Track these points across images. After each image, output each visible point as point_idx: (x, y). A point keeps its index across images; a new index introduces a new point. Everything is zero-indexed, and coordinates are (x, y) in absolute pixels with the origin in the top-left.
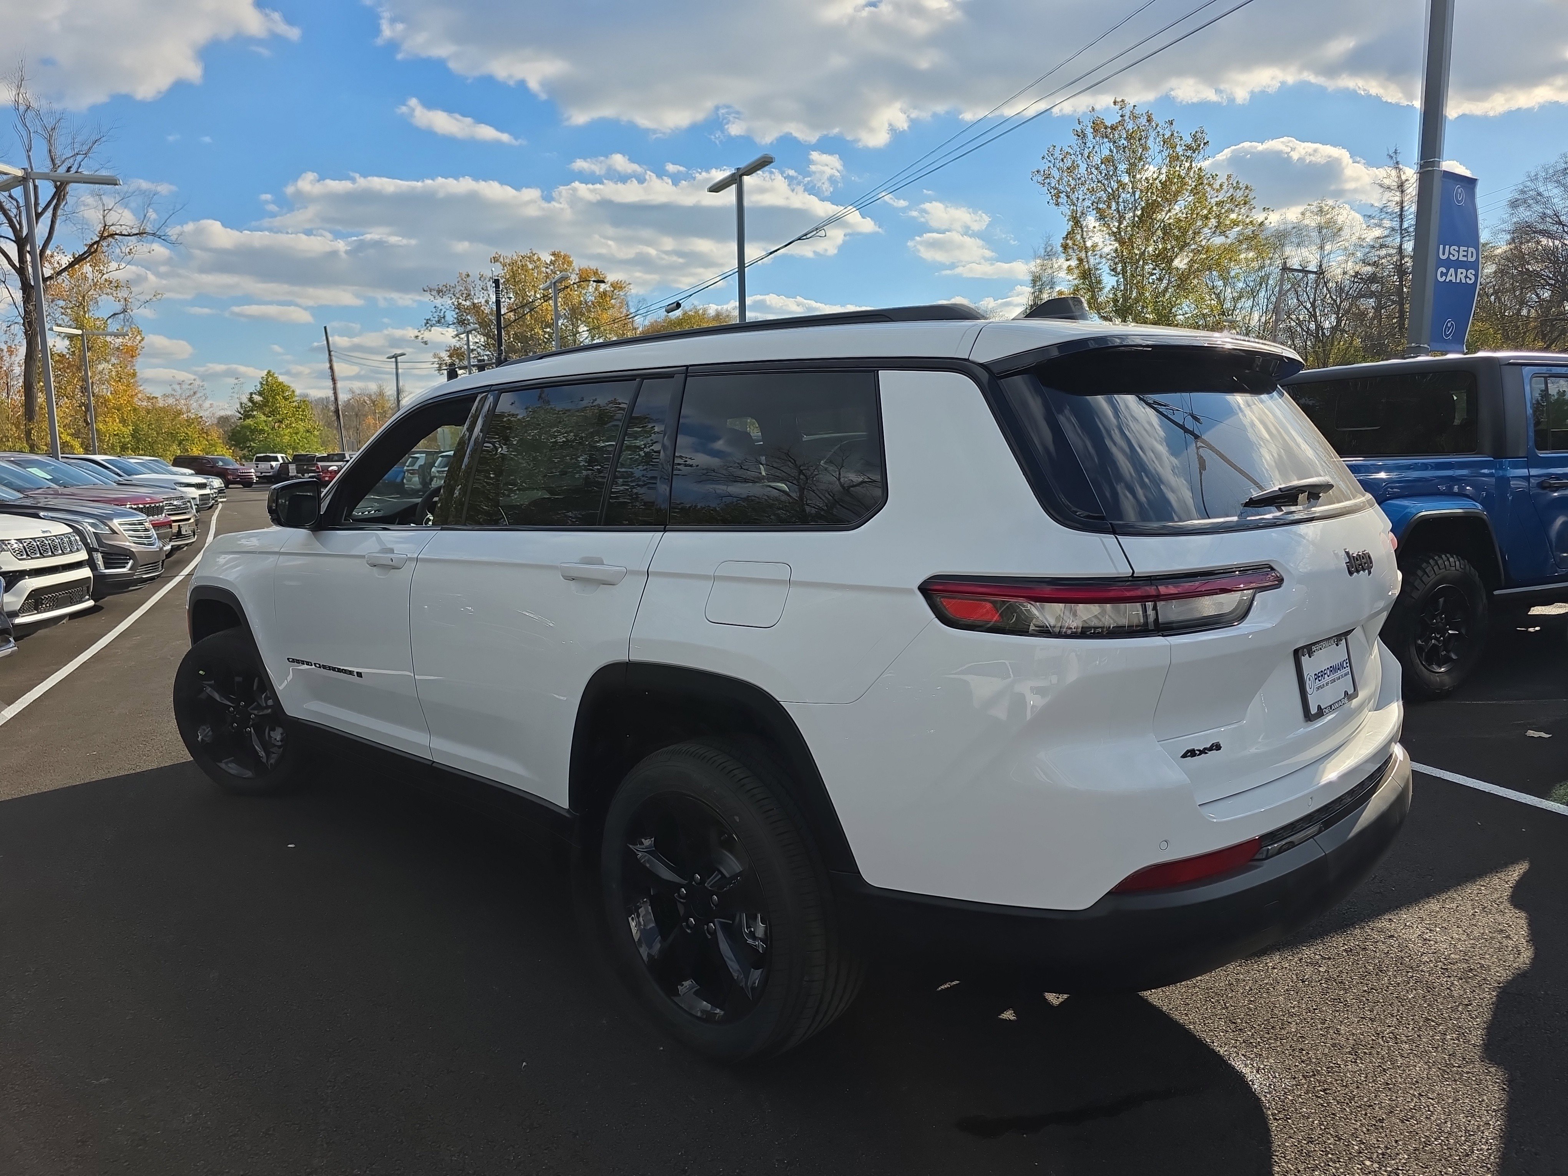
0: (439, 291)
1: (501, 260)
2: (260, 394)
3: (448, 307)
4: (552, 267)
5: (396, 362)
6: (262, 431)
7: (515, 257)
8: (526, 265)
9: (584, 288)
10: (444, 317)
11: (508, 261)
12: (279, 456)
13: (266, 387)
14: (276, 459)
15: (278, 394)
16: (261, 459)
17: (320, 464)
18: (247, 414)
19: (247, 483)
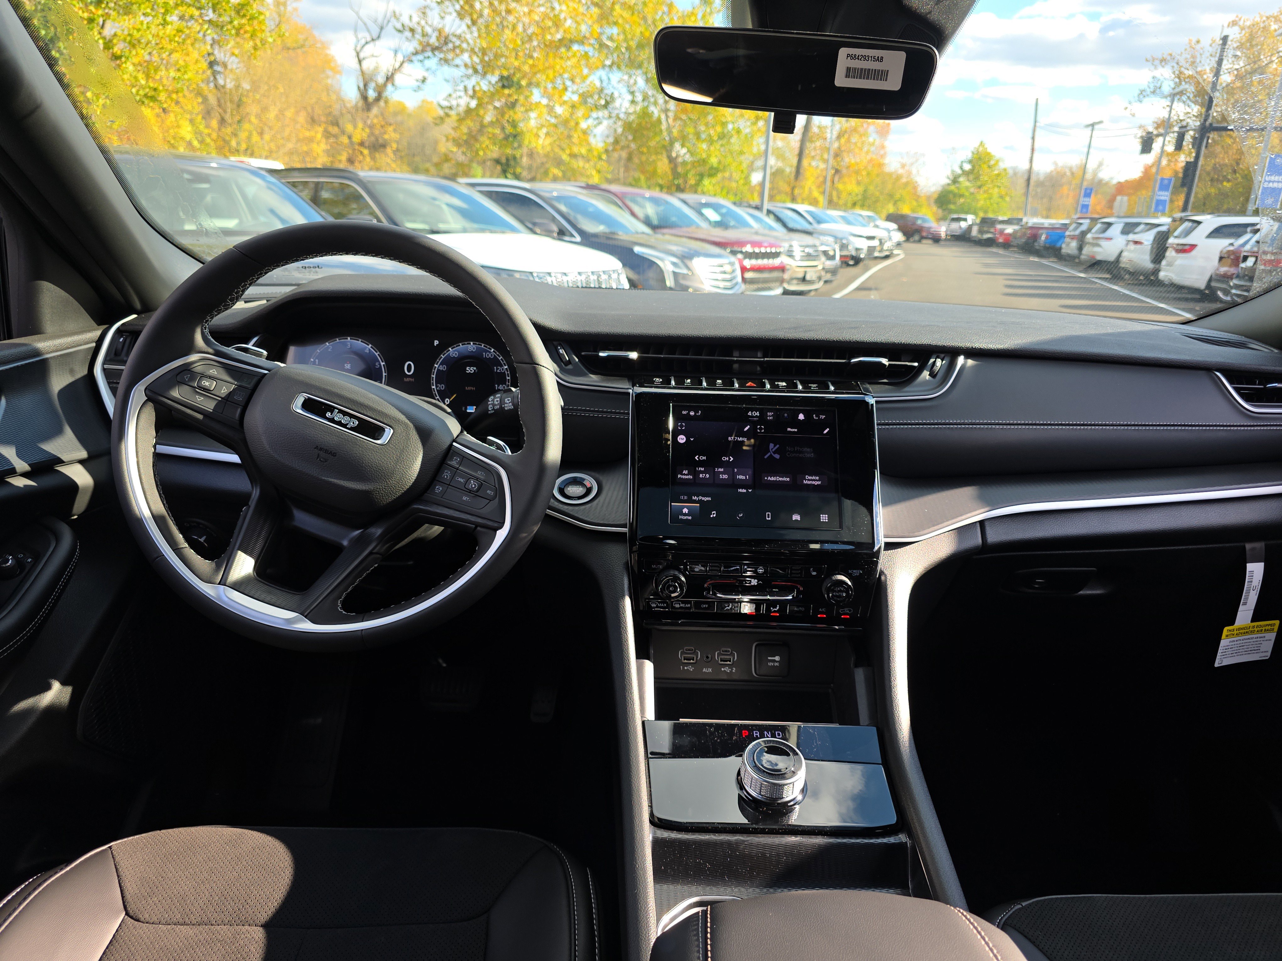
0: (1162, 61)
1: (1241, 23)
2: (970, 162)
3: (1167, 77)
5: (1093, 130)
6: (961, 196)
7: (1258, 19)
10: (1160, 88)
11: (1248, 23)
12: (969, 217)
13: (975, 156)
14: (966, 220)
15: (984, 163)
16: (954, 220)
17: (999, 227)
18: (955, 181)
19: (936, 239)
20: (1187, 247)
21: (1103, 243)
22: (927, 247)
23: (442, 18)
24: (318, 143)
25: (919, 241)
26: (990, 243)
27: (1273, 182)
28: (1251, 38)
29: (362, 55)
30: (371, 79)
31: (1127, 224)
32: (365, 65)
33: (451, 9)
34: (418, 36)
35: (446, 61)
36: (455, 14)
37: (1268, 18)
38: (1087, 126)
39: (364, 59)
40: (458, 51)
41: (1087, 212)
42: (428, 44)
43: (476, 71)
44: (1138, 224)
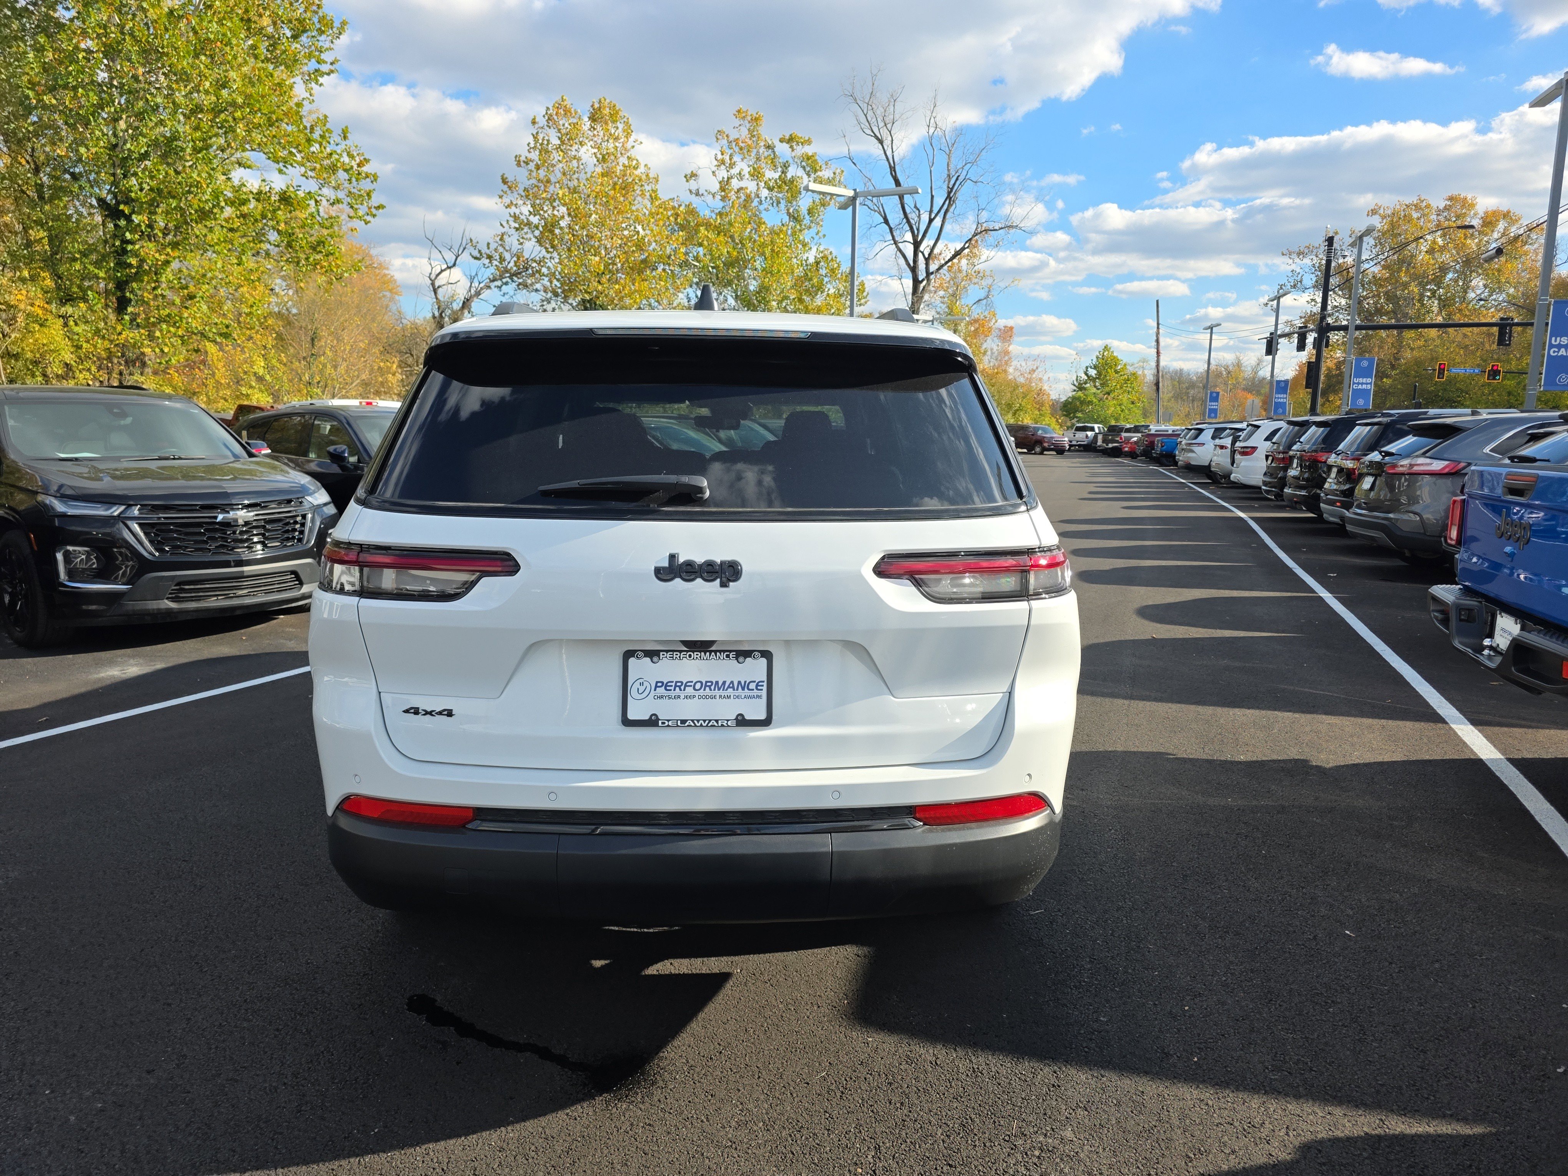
0: (1299, 254)
1: (1384, 210)
2: (1095, 367)
3: (1307, 270)
4: (1445, 214)
5: (1211, 333)
6: (1090, 403)
7: (1401, 206)
8: (1410, 214)
9: (1486, 235)
10: (1301, 282)
11: (1389, 212)
12: (1096, 426)
13: (1100, 361)
14: (1092, 429)
15: (1111, 367)
16: (1079, 429)
17: (1124, 435)
18: (1080, 387)
19: (1060, 451)
20: (1249, 450)
21: (1196, 449)
22: (1050, 459)
23: (521, 244)
24: (394, 375)
25: (1041, 453)
26: (1116, 453)
27: (1362, 384)
28: (1393, 225)
29: (437, 284)
30: (447, 307)
31: (1216, 430)
32: (440, 292)
33: (530, 235)
34: (495, 263)
35: (526, 286)
36: (534, 240)
37: (1407, 206)
38: (1206, 329)
39: (439, 287)
40: (537, 275)
41: (1216, 417)
42: (507, 270)
43: (556, 295)
44: (1225, 429)
